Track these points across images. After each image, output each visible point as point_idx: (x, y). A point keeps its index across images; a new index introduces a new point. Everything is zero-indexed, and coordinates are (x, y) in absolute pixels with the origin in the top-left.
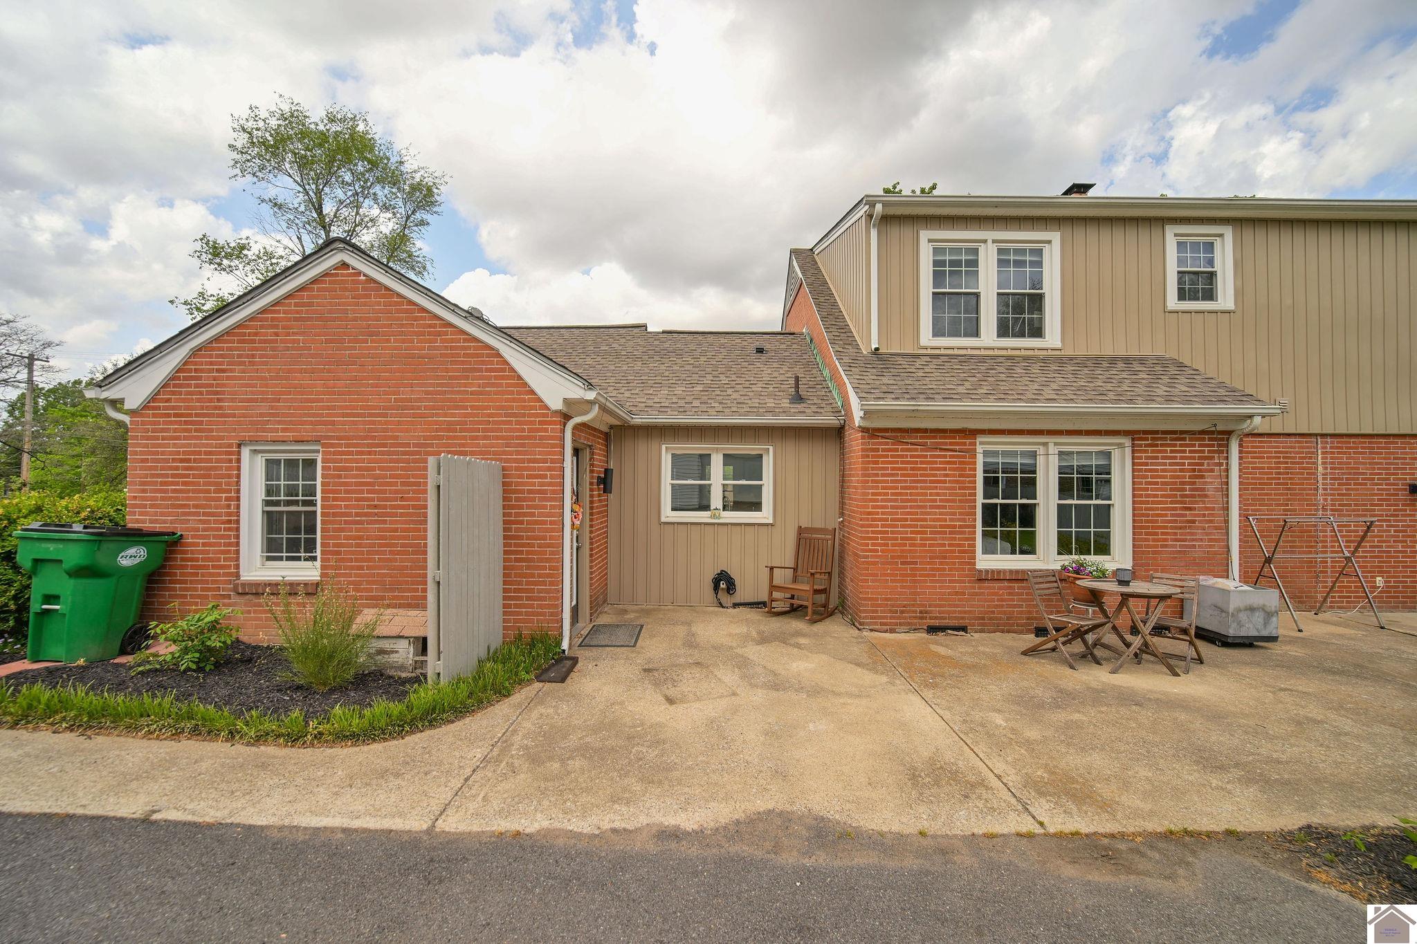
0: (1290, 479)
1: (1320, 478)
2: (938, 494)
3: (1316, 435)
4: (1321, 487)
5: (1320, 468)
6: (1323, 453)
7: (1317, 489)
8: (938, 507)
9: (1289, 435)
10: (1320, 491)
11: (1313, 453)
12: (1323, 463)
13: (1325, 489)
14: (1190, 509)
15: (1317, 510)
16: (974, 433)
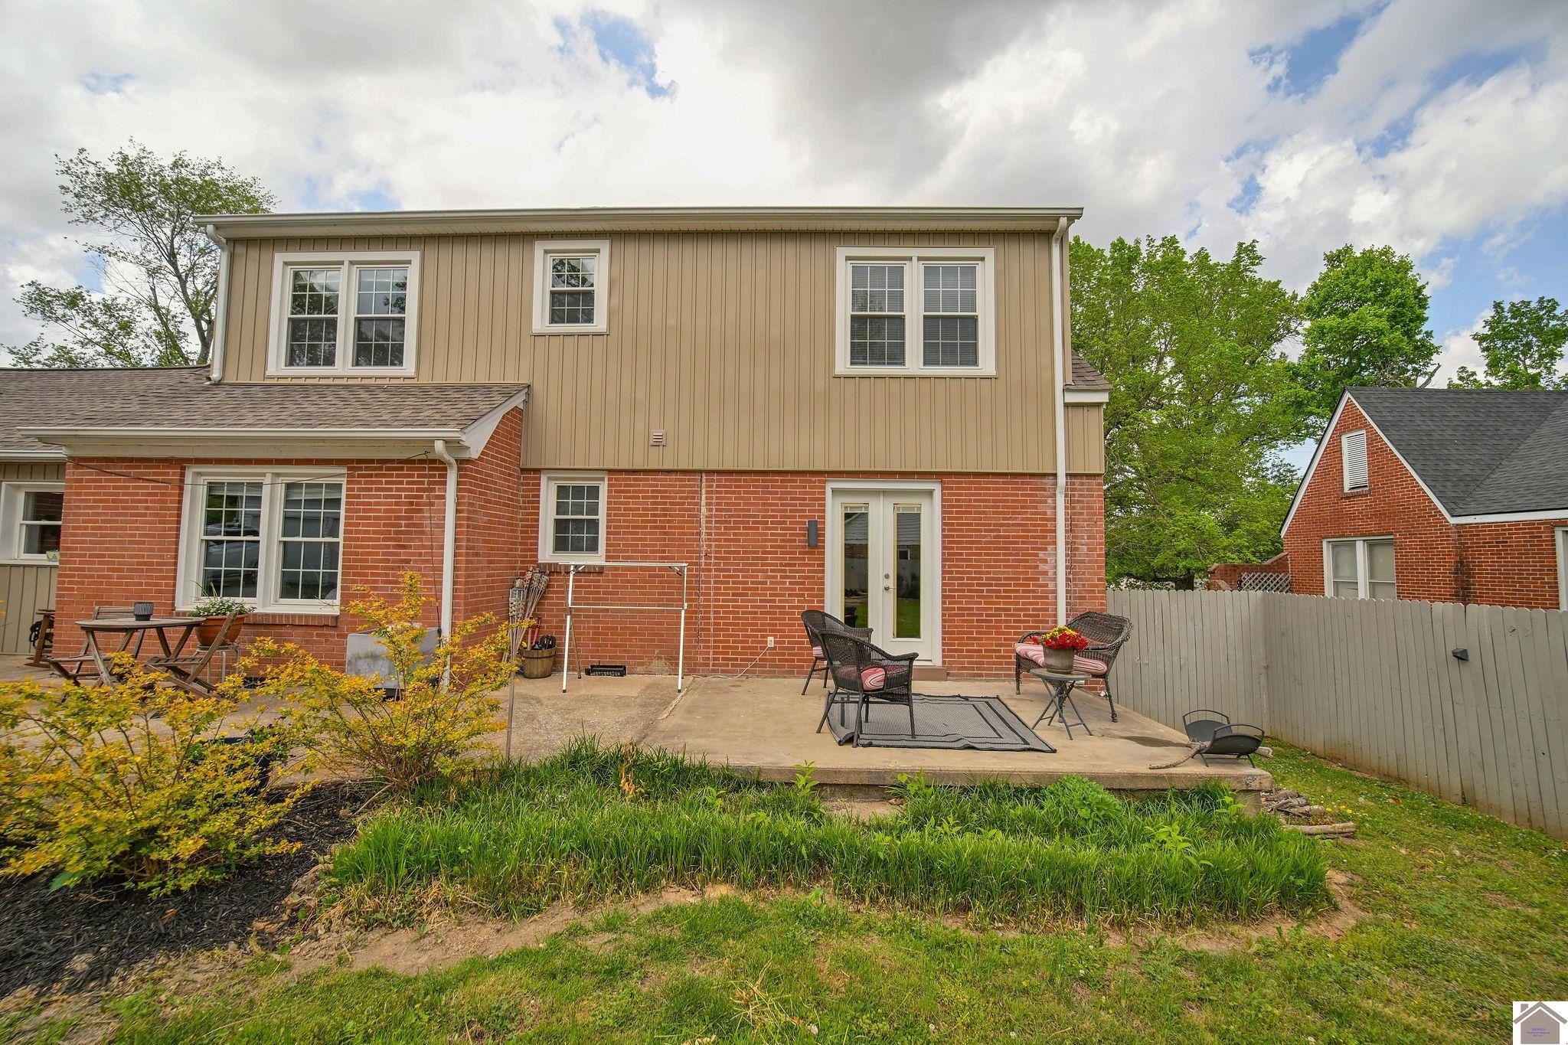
0: (669, 521)
1: (703, 520)
2: (137, 529)
3: (701, 472)
4: (704, 531)
5: (704, 509)
6: (707, 492)
7: (699, 534)
8: (137, 542)
9: (669, 472)
10: (703, 536)
11: (696, 492)
12: (707, 504)
13: (709, 534)
14: (404, 547)
15: (699, 558)
16: (182, 464)
